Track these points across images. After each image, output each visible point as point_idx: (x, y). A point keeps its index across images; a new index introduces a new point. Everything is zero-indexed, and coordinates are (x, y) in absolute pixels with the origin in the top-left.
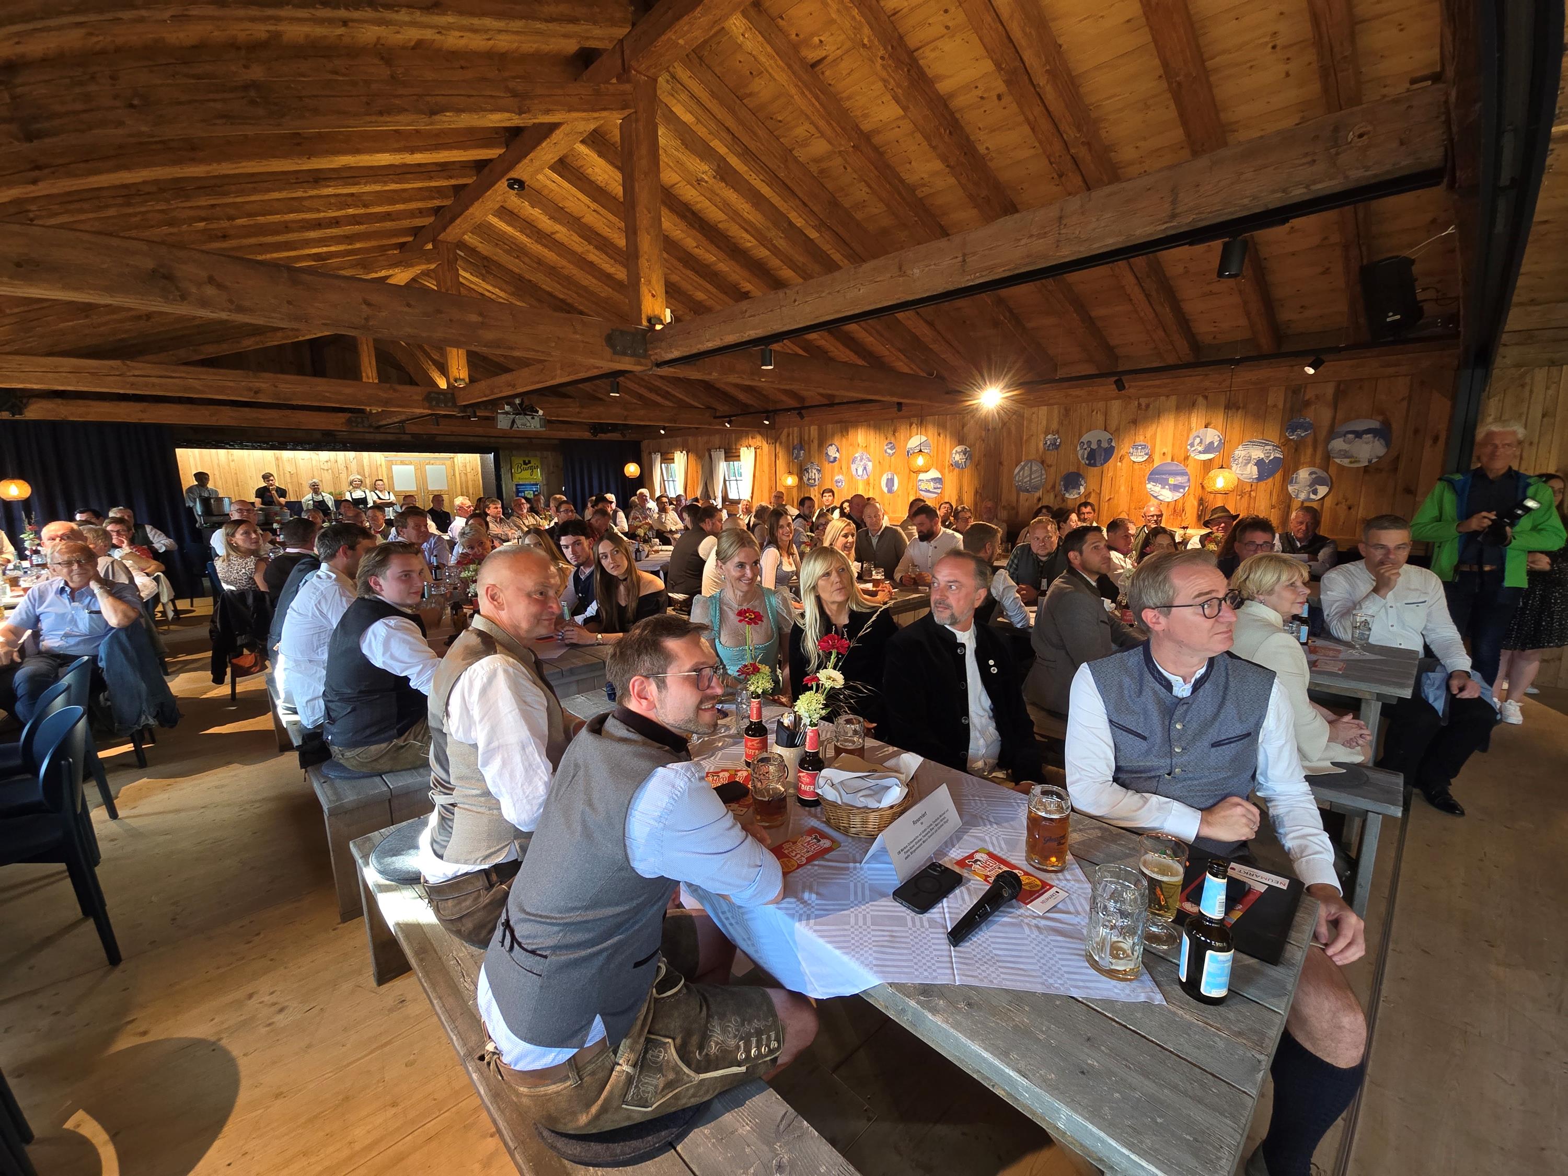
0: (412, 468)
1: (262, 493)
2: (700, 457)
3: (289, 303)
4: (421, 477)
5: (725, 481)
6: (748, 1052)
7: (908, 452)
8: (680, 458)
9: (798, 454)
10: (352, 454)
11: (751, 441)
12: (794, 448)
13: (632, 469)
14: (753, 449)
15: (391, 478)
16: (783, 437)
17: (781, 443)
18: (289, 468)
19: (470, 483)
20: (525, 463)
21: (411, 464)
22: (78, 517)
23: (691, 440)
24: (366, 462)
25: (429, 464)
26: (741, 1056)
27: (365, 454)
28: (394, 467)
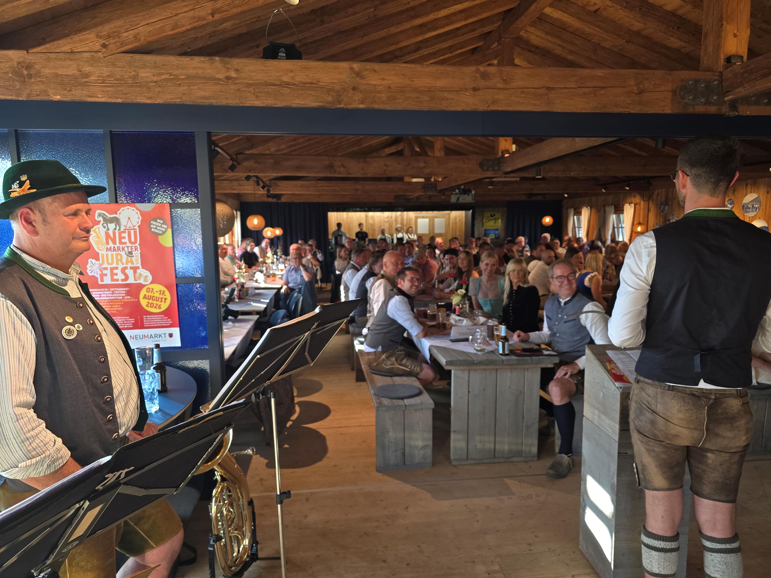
0: (427, 220)
1: (357, 234)
2: (598, 211)
3: (362, 169)
4: (432, 225)
5: (614, 228)
6: (411, 367)
7: (743, 206)
8: (585, 213)
9: (664, 209)
10: (399, 213)
11: (633, 200)
12: (661, 204)
13: (547, 220)
14: (633, 205)
15: (416, 226)
16: (655, 196)
17: (653, 200)
18: (371, 221)
19: (458, 229)
20: (492, 216)
21: (427, 217)
22: (300, 242)
23: (594, 198)
24: (405, 217)
25: (437, 217)
26: (409, 367)
27: (405, 213)
28: (419, 220)
